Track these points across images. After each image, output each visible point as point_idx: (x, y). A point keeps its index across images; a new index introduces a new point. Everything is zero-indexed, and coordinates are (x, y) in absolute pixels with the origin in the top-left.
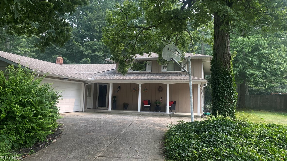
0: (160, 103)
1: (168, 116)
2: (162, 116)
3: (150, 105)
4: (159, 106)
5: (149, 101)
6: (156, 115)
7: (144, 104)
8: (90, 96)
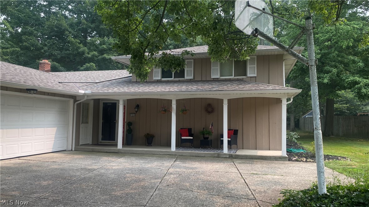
0: (209, 133)
1: (227, 158)
2: (215, 157)
3: (192, 138)
4: (208, 138)
5: (190, 130)
6: (204, 157)
7: (182, 136)
8: (87, 123)
